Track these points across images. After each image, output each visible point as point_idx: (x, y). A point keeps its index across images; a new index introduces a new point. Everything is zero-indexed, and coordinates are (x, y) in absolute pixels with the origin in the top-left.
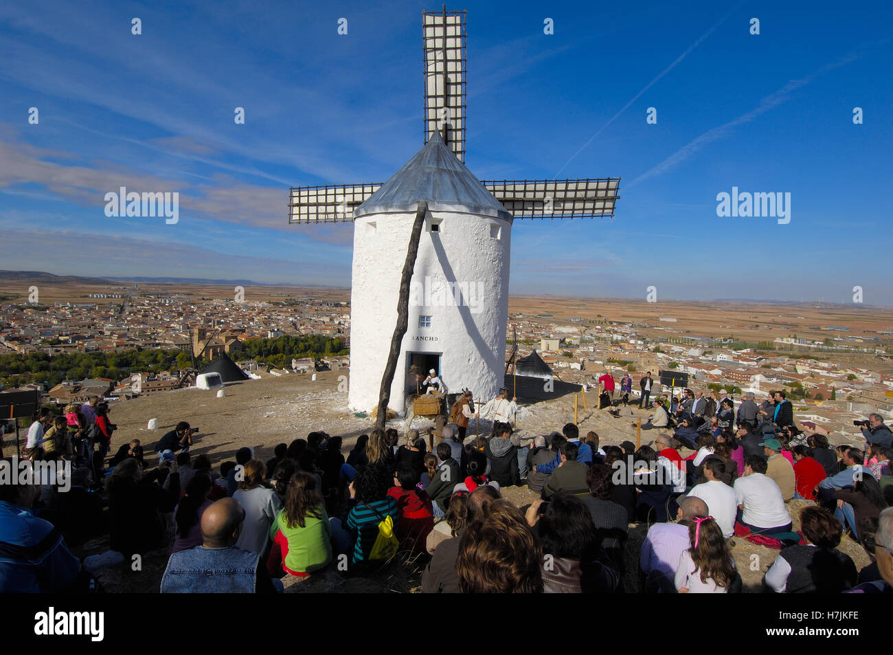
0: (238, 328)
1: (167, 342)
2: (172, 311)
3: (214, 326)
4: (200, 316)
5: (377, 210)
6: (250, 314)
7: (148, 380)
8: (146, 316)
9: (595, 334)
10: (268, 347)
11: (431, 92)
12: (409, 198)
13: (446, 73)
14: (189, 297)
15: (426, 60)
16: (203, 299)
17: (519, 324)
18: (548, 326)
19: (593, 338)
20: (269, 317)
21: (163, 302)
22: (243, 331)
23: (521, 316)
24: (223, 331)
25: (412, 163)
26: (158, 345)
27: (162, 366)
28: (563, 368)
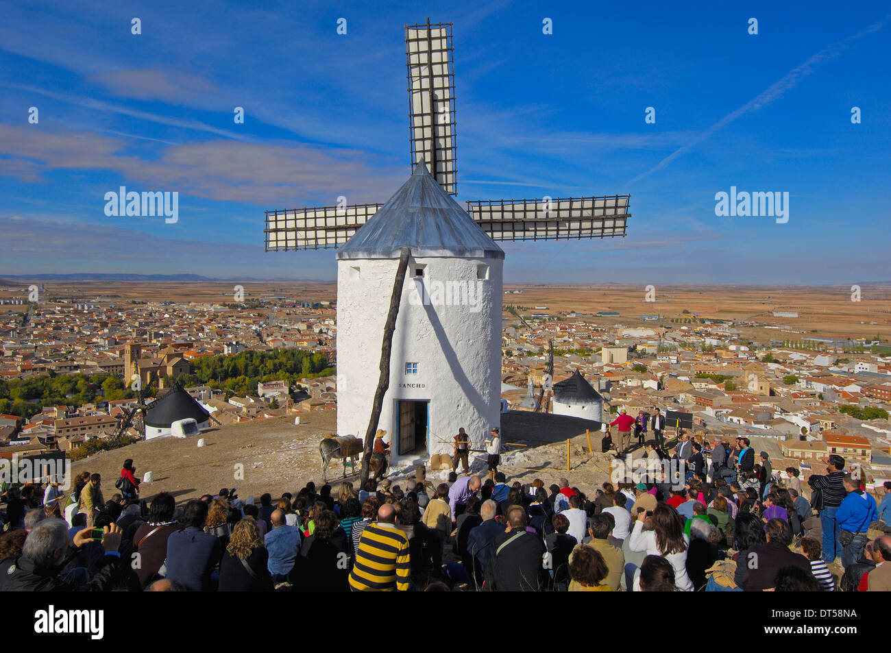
0: (183, 342)
1: (88, 363)
2: (93, 321)
3: (151, 340)
4: (131, 327)
5: (361, 255)
6: (199, 321)
7: (67, 416)
8: (57, 328)
9: (679, 338)
10: (225, 367)
11: (417, 110)
12: (392, 244)
13: (432, 89)
14: (115, 300)
15: (410, 77)
16: (134, 303)
17: (571, 327)
18: (613, 328)
19: (677, 344)
20: (225, 326)
21: (80, 308)
22: (190, 345)
23: (573, 315)
24: (164, 346)
25: (397, 200)
26: (77, 367)
27: (83, 396)
28: (633, 388)
